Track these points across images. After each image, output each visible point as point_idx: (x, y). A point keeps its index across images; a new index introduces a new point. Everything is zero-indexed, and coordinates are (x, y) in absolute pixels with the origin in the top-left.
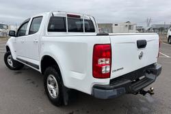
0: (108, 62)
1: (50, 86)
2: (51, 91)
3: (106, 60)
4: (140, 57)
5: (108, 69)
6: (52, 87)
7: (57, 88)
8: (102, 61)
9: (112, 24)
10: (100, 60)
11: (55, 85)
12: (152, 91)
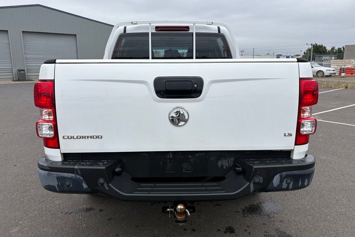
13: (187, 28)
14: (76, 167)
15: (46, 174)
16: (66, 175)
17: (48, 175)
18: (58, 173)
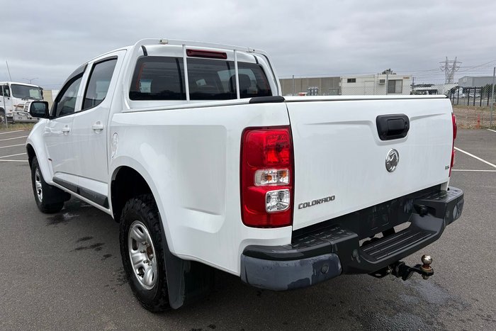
0: (286, 180)
1: (138, 256)
2: (141, 268)
3: (281, 175)
4: (391, 164)
5: (286, 201)
6: (142, 257)
7: (154, 261)
8: (267, 177)
9: (338, 80)
10: (259, 174)
11: (148, 252)
12: (427, 265)
13: (224, 55)
14: (332, 243)
15: (298, 265)
16: (323, 257)
17: (302, 264)
18: (314, 258)
